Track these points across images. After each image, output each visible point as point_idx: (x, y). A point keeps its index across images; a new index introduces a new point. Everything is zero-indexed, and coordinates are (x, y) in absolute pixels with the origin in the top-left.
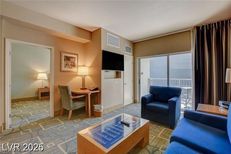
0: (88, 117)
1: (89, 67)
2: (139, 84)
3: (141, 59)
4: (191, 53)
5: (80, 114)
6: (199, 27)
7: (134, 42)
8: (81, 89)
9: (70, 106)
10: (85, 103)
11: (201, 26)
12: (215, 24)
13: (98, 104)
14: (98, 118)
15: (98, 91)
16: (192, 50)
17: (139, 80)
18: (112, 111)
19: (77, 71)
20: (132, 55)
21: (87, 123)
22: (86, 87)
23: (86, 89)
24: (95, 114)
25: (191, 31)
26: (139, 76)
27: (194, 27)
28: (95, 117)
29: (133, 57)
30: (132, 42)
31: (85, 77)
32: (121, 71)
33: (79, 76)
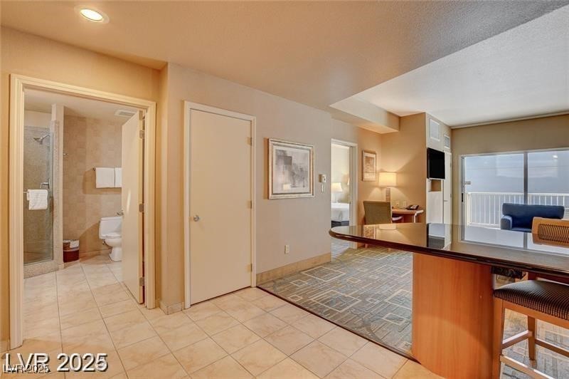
2: (462, 201)
3: (465, 158)
7: (454, 128)
15: (422, 211)
17: (462, 194)
19: (375, 180)
20: (450, 151)
26: (463, 187)
29: (450, 154)
30: (450, 127)
31: (391, 188)
32: (442, 180)
33: (377, 186)
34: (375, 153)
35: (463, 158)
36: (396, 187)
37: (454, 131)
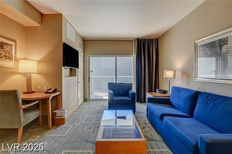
0: (49, 129)
1: (38, 61)
2: (89, 82)
3: (91, 57)
4: (133, 57)
5: (29, 130)
6: (139, 39)
7: (85, 39)
8: (24, 93)
9: (21, 121)
10: (39, 112)
11: (140, 39)
12: (147, 39)
13: (58, 109)
14: (62, 126)
16: (133, 55)
17: (89, 77)
18: (71, 114)
19: (15, 67)
20: (82, 52)
21: (57, 136)
22: (33, 90)
23: (34, 92)
24: (58, 122)
25: (133, 40)
26: (89, 74)
27: (136, 39)
28: (58, 125)
29: (83, 54)
30: (83, 38)
31: (32, 75)
32: (77, 69)
33: (17, 73)
34: (15, 41)
35: (89, 57)
36: (37, 73)
37: (85, 41)
